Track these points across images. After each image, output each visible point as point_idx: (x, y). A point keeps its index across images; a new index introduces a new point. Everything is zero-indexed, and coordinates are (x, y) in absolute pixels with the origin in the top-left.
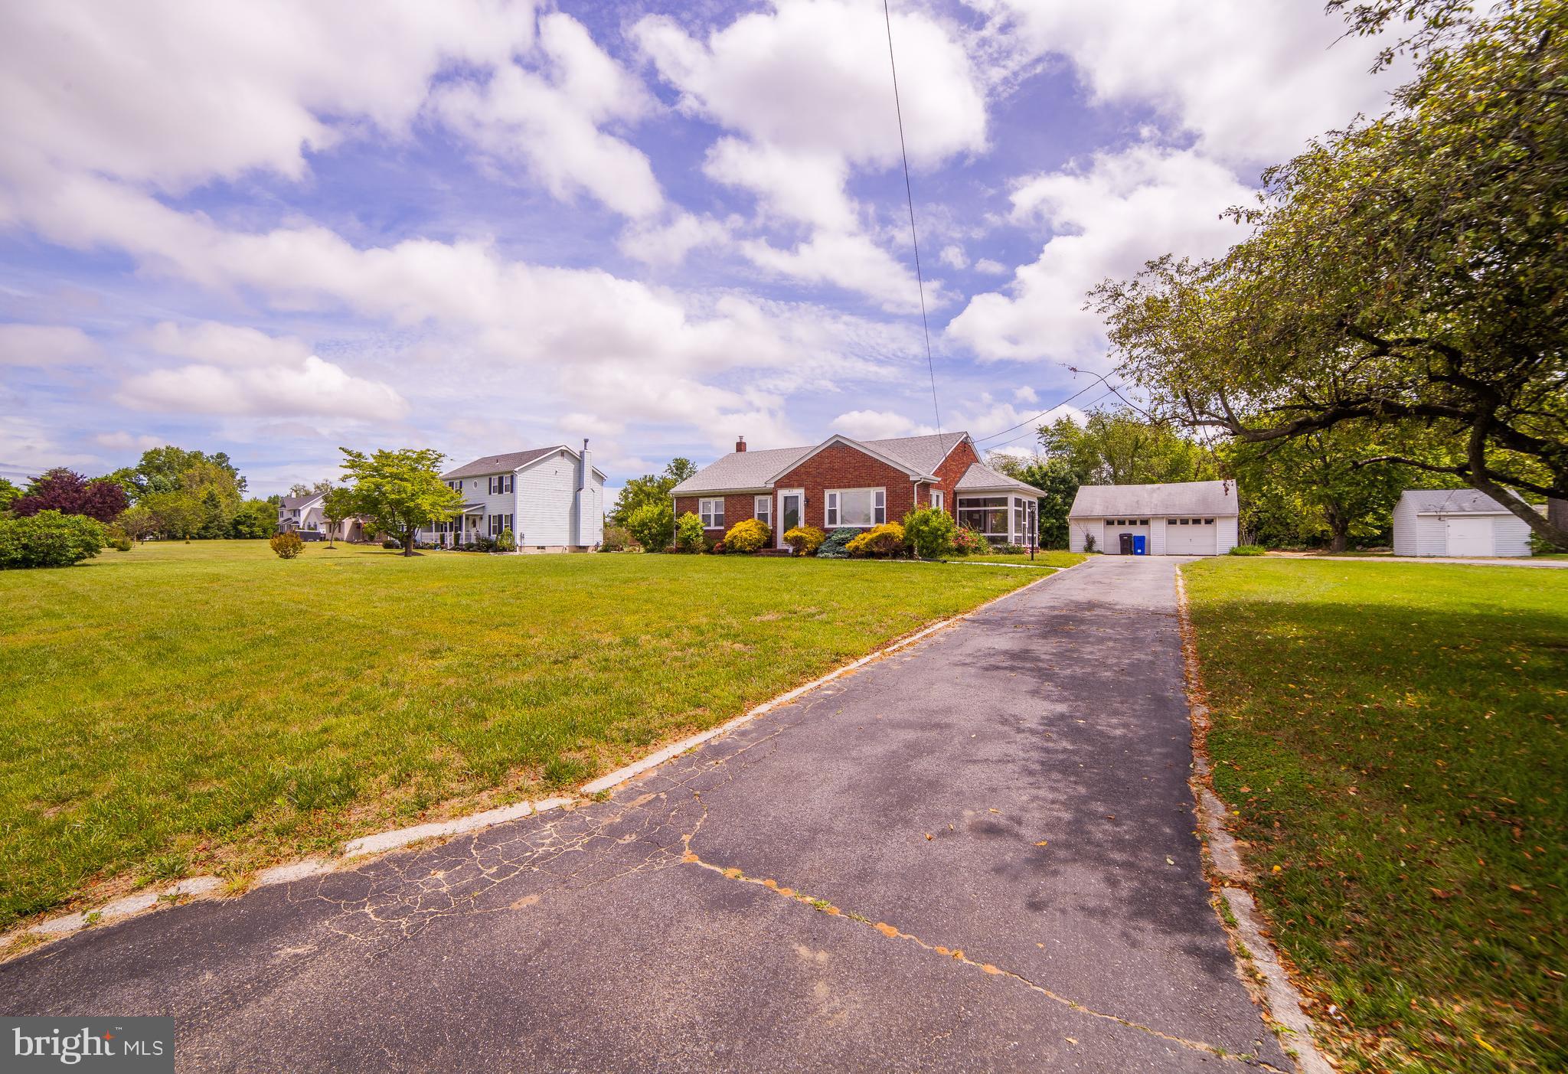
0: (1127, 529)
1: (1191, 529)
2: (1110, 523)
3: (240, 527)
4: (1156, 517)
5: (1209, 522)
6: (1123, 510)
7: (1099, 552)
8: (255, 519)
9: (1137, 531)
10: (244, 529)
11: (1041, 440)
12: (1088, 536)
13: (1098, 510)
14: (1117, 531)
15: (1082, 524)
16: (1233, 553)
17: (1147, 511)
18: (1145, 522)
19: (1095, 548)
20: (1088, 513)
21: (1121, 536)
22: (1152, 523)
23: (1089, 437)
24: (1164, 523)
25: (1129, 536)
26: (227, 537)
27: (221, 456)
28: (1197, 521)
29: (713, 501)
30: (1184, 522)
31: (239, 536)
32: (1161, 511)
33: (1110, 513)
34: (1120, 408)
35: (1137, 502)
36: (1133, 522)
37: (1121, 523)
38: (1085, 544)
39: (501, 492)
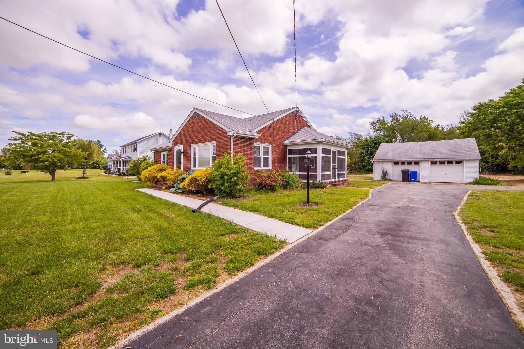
0: (406, 167)
1: (446, 167)
2: (396, 163)
3: (95, 165)
4: (425, 160)
5: (458, 163)
6: (404, 156)
7: (390, 180)
8: (100, 162)
9: (412, 168)
10: (96, 165)
11: (372, 127)
12: (383, 170)
13: (390, 156)
14: (401, 168)
15: (380, 164)
16: (476, 182)
17: (418, 157)
18: (417, 163)
19: (388, 177)
20: (384, 158)
21: (403, 171)
22: (421, 164)
23: (392, 125)
24: (429, 164)
25: (408, 171)
26: (91, 168)
27: (98, 141)
28: (450, 163)
29: (166, 153)
30: (442, 163)
31: (95, 167)
32: (426, 157)
33: (396, 159)
34: (406, 112)
35: (413, 151)
36: (410, 163)
37: (403, 163)
38: (381, 174)
39: (134, 151)
